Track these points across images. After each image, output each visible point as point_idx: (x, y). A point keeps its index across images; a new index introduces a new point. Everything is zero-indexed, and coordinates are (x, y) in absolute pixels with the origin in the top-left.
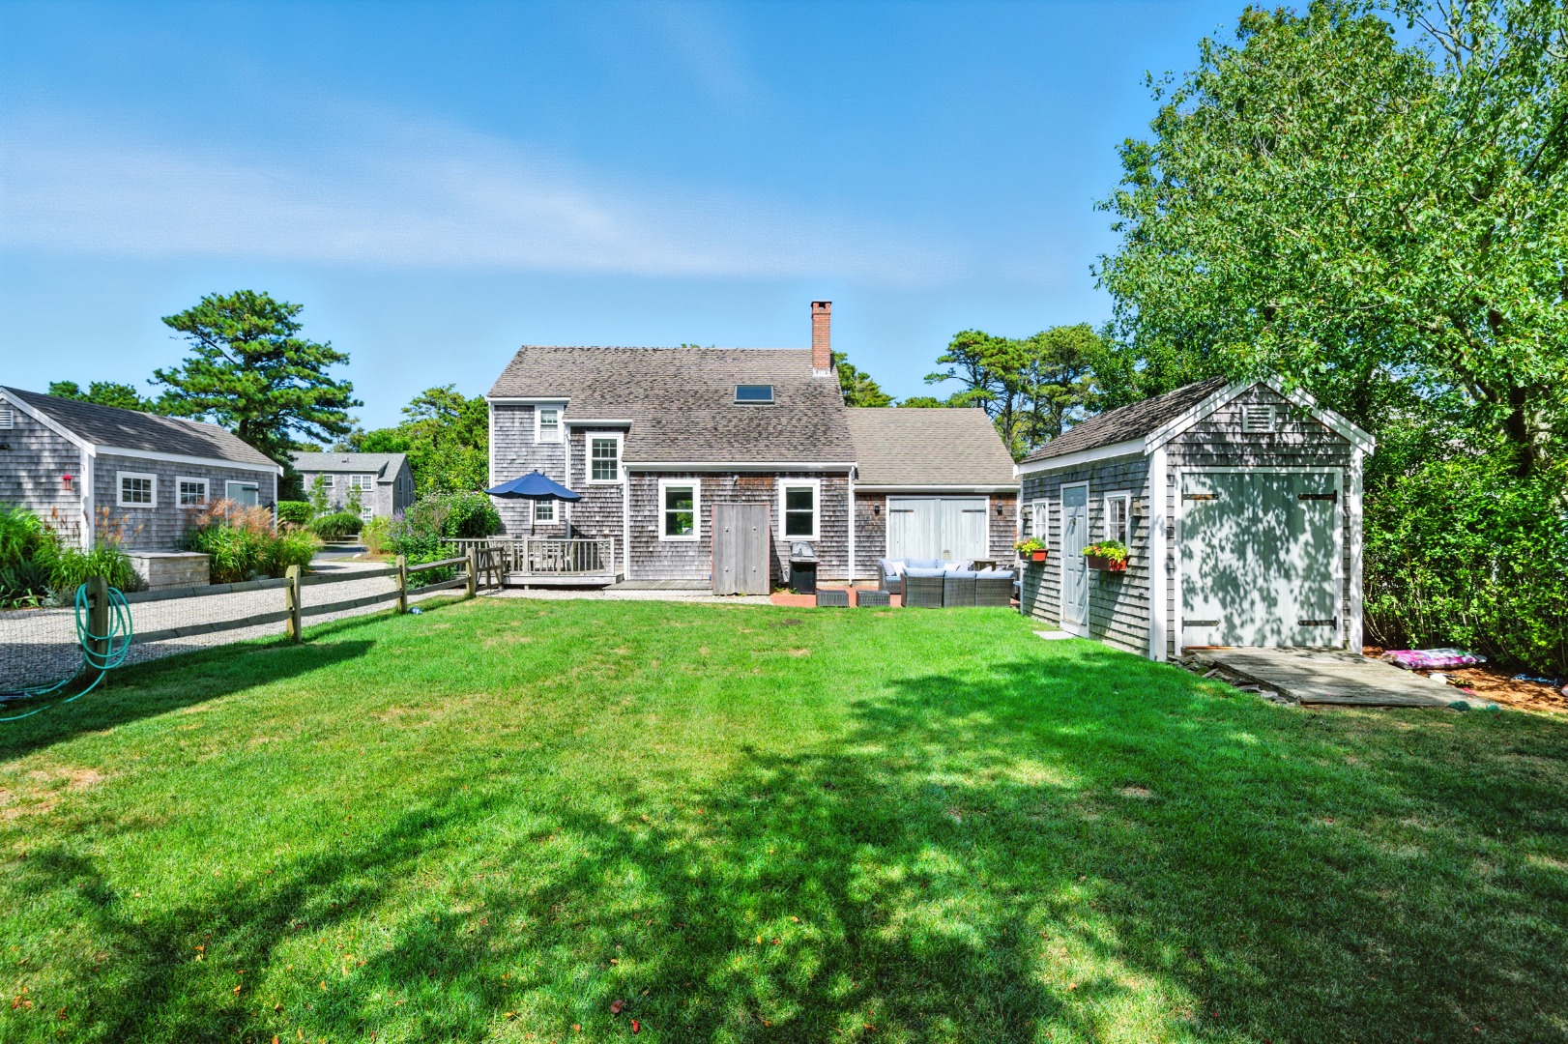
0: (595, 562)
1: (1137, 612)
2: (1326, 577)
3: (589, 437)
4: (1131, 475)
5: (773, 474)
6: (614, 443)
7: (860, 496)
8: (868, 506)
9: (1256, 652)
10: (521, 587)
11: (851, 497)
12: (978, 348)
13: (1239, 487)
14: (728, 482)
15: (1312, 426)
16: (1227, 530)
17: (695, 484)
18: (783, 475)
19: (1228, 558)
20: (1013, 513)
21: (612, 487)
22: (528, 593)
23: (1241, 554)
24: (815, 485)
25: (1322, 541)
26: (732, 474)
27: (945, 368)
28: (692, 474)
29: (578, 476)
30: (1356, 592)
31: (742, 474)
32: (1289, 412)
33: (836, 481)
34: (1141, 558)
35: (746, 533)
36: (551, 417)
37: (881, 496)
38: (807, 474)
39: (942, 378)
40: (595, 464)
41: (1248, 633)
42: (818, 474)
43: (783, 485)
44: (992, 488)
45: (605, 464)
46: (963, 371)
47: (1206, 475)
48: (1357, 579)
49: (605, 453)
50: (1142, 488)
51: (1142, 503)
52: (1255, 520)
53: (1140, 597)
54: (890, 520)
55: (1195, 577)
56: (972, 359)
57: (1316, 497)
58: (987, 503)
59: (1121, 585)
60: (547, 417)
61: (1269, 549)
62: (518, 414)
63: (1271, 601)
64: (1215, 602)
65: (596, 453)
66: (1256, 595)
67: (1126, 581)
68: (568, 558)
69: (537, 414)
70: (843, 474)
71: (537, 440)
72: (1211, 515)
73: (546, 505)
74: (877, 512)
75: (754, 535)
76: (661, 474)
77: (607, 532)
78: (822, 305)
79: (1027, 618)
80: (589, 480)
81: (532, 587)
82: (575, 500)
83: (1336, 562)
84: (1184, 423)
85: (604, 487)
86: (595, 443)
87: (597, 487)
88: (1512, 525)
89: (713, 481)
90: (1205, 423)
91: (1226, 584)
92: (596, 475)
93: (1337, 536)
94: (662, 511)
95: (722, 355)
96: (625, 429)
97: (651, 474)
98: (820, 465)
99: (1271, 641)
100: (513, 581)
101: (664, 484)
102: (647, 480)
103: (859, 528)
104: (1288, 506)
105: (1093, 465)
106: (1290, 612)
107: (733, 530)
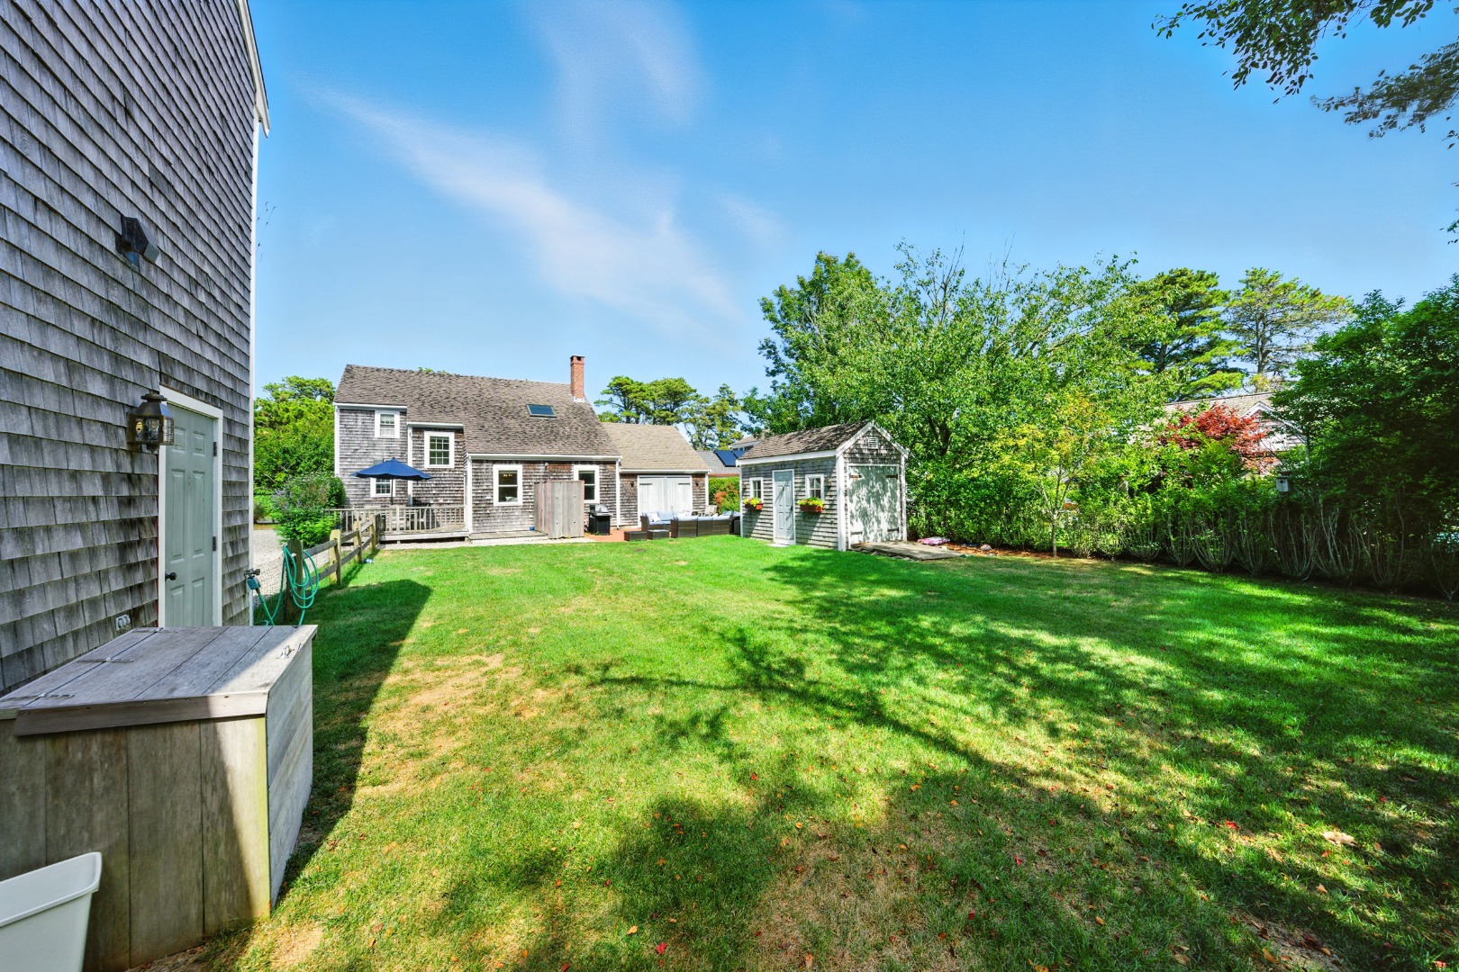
0: (433, 522)
1: (830, 530)
2: (895, 510)
3: (427, 435)
4: (827, 467)
5: (570, 462)
6: (447, 440)
7: (623, 475)
8: (627, 481)
9: (875, 544)
10: (395, 542)
11: (618, 476)
12: (628, 387)
13: (867, 472)
14: (541, 468)
15: (889, 446)
16: (864, 491)
17: (519, 468)
18: (576, 462)
19: (864, 503)
20: (704, 485)
21: (445, 470)
22: (399, 546)
23: (869, 502)
24: (596, 469)
25: (894, 496)
26: (544, 462)
27: (606, 397)
28: (517, 462)
29: (419, 461)
30: (904, 517)
31: (550, 462)
32: (882, 440)
33: (609, 467)
34: (831, 505)
35: (569, 499)
36: (389, 419)
37: (634, 475)
38: (591, 462)
39: (605, 403)
40: (432, 454)
41: (872, 536)
42: (598, 463)
43: (576, 469)
44: (694, 471)
45: (439, 454)
46: (617, 400)
47: (857, 467)
48: (904, 511)
49: (439, 446)
50: (832, 472)
51: (831, 480)
52: (873, 487)
53: (831, 523)
54: (639, 489)
55: (854, 512)
56: (625, 393)
57: (891, 477)
58: (690, 480)
59: (818, 518)
60: (385, 419)
61: (877, 498)
62: (361, 417)
63: (879, 522)
64: (860, 523)
65: (432, 446)
66: (874, 520)
67: (821, 516)
68: (421, 520)
69: (377, 417)
70: (613, 463)
71: (377, 435)
72: (858, 485)
73: (385, 483)
74: (632, 485)
75: (575, 500)
76: (495, 462)
77: (441, 501)
78: (579, 358)
79: (747, 539)
80: (427, 465)
81: (403, 542)
82: (417, 478)
83: (898, 504)
84: (848, 444)
85: (439, 470)
86: (432, 439)
87: (434, 470)
88: (959, 487)
89: (531, 466)
90: (856, 444)
91: (864, 515)
92: (432, 462)
93: (898, 492)
94: (496, 486)
95: (508, 384)
96: (459, 431)
97: (487, 461)
98: (599, 457)
99: (879, 540)
100: (388, 538)
101: (497, 468)
102: (485, 466)
103: (623, 494)
104: (884, 482)
105: (797, 462)
106: (885, 526)
107: (561, 498)
